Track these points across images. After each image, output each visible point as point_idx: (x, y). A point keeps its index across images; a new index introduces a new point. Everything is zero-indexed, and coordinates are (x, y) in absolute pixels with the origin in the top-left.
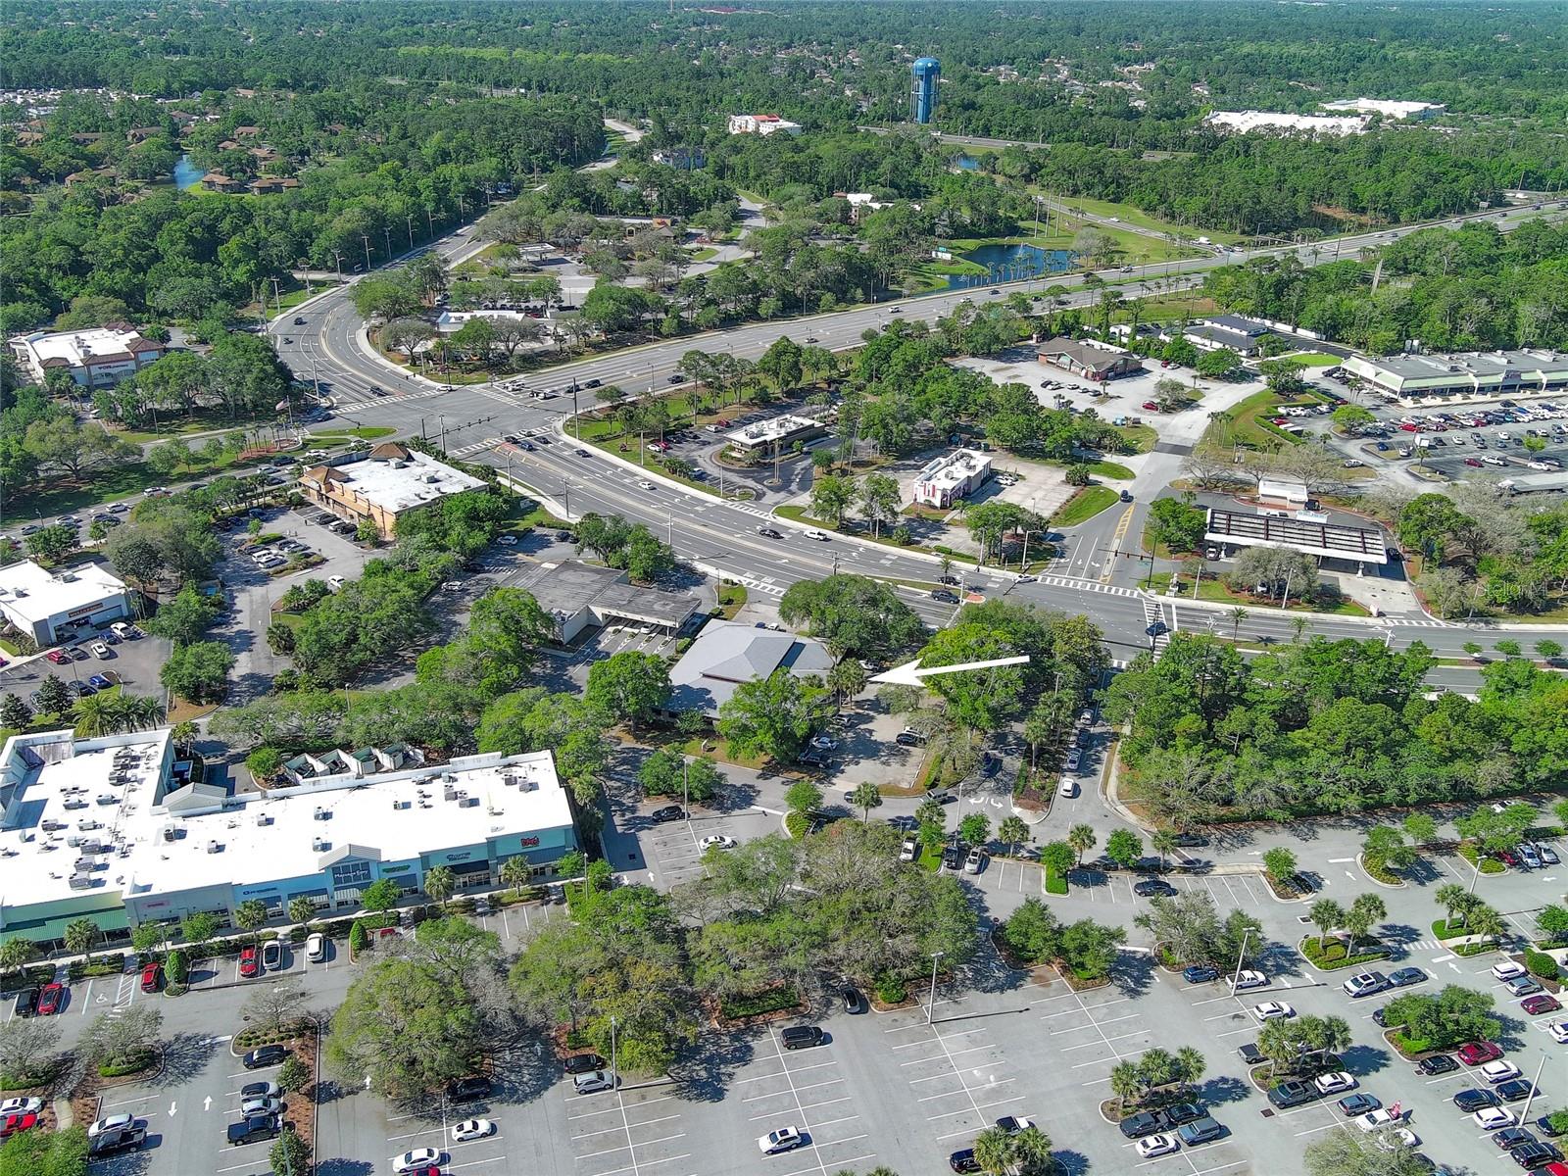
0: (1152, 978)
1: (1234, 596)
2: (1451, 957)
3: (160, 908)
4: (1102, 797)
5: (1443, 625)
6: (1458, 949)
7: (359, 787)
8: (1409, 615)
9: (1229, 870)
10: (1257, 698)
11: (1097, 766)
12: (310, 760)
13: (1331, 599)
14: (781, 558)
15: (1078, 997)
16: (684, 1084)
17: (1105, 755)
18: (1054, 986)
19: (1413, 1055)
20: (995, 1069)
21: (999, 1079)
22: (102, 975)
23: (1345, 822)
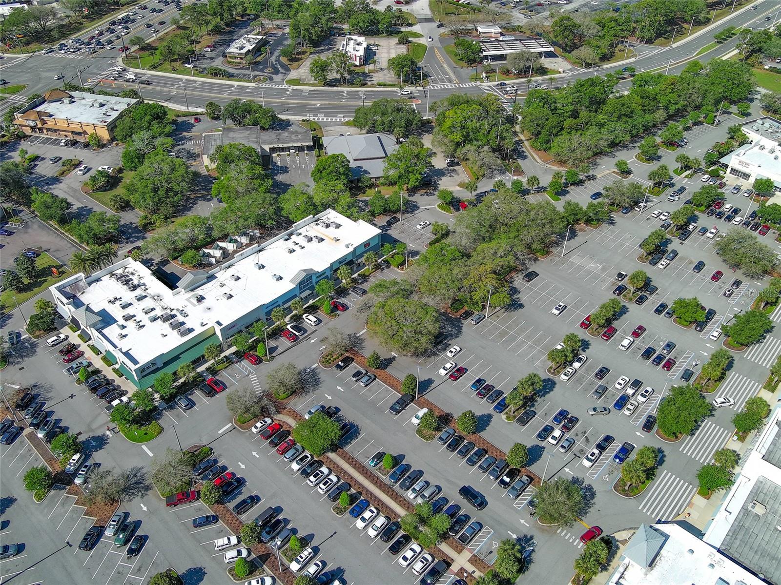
0: (613, 217)
1: (508, 77)
2: (686, 180)
3: (234, 328)
4: (538, 164)
5: (586, 71)
6: (686, 177)
7: (260, 251)
8: (572, 70)
9: (602, 175)
10: (562, 111)
11: (525, 154)
12: (206, 251)
13: (543, 71)
14: (316, 104)
15: (598, 231)
16: (506, 307)
17: (524, 149)
18: (587, 230)
19: (703, 212)
20: (596, 262)
21: (601, 264)
22: (226, 368)
23: (620, 148)
